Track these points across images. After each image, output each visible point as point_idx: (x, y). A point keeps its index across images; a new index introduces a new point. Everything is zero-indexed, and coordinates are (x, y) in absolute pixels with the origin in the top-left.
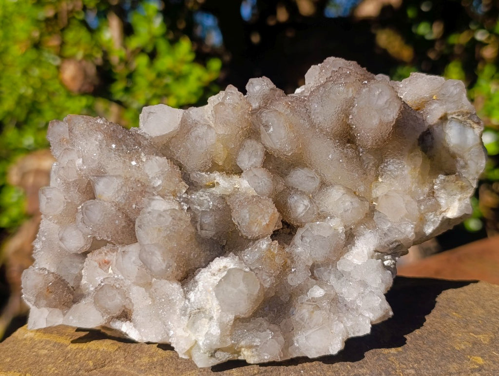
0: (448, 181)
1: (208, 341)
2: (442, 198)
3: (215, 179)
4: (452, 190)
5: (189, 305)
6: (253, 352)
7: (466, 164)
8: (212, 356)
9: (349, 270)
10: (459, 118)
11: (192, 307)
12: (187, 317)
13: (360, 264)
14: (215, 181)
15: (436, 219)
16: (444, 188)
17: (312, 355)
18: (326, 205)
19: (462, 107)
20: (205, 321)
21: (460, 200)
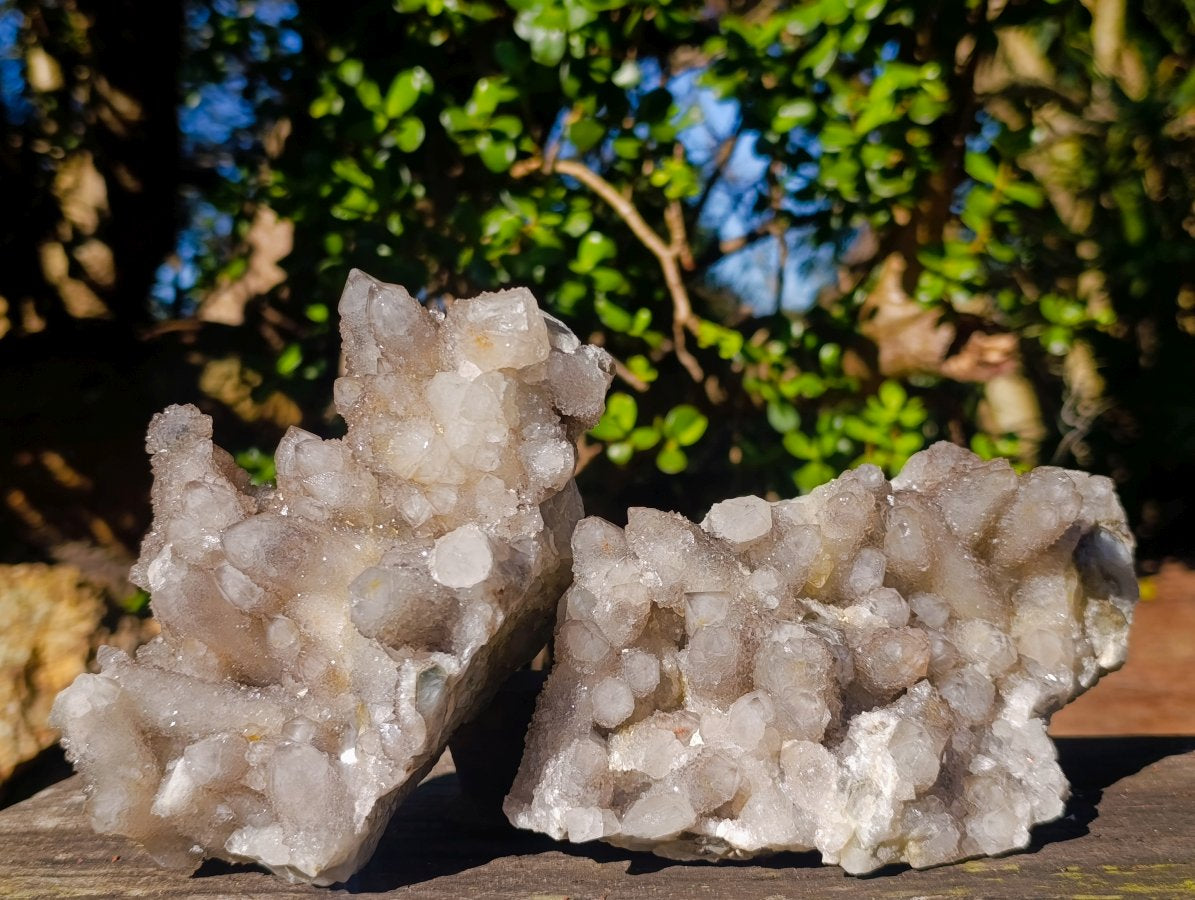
0: (1101, 614)
1: (878, 828)
2: (1095, 637)
4: (1106, 628)
5: (849, 775)
6: (921, 848)
8: (874, 855)
9: (1009, 736)
10: (1109, 527)
11: (854, 778)
12: (846, 794)
13: (1020, 726)
15: (1091, 666)
16: (1095, 624)
17: (990, 852)
19: (1112, 512)
20: (869, 799)
21: (1115, 641)
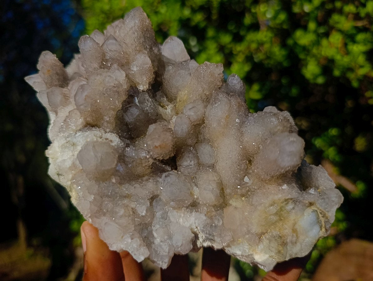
0: (276, 240)
2: (263, 244)
3: (168, 106)
4: (273, 247)
7: (296, 243)
8: (57, 174)
9: (172, 221)
10: (320, 215)
13: (181, 224)
14: (166, 107)
15: (247, 251)
16: (270, 240)
18: (200, 176)
19: (328, 212)
21: (271, 256)
